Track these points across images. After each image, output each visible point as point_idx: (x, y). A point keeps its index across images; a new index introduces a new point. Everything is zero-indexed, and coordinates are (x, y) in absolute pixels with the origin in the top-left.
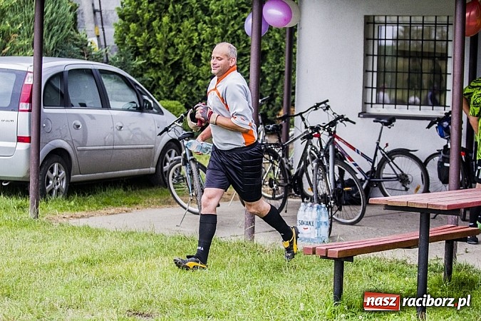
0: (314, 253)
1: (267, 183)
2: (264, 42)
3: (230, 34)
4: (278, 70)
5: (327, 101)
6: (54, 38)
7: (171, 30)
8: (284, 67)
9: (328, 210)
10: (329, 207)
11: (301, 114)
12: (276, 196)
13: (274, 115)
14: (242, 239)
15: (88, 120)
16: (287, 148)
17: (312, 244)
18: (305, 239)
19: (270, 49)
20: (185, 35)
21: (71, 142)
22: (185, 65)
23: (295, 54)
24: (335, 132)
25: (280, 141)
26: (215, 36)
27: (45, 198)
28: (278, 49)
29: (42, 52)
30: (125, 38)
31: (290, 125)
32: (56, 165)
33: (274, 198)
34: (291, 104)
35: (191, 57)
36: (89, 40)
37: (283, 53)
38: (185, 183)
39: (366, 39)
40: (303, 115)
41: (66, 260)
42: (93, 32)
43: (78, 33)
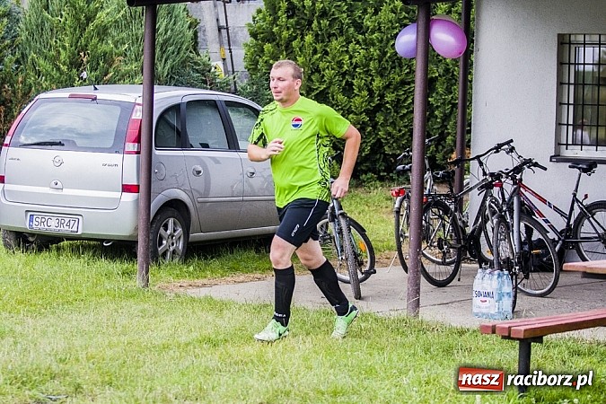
0: (494, 332)
1: (436, 244)
2: (431, 66)
3: (389, 57)
4: (450, 103)
5: (512, 141)
6: (169, 62)
7: (315, 52)
8: (457, 98)
9: (512, 278)
10: (513, 275)
11: (478, 157)
12: (447, 260)
13: (444, 158)
14: (404, 314)
15: (210, 165)
16: (461, 199)
17: (492, 320)
18: (483, 314)
19: (439, 75)
20: (333, 59)
21: (190, 192)
22: (333, 96)
23: (471, 81)
24: (521, 180)
25: (452, 191)
26: (371, 59)
27: (156, 262)
28: (449, 76)
29: (154, 79)
30: (258, 61)
31: (464, 171)
32: (171, 221)
33: (444, 263)
34: (467, 145)
35: (340, 85)
36: (213, 64)
37: (456, 80)
38: (333, 244)
39: (560, 64)
40: (481, 159)
41: (183, 340)
42: (218, 54)
43: (198, 55)
